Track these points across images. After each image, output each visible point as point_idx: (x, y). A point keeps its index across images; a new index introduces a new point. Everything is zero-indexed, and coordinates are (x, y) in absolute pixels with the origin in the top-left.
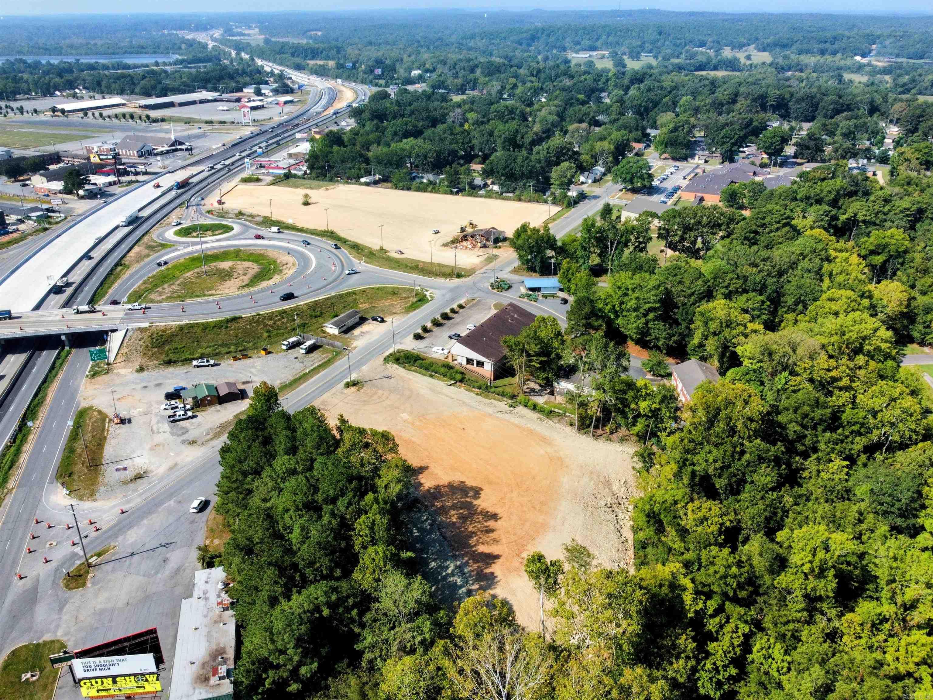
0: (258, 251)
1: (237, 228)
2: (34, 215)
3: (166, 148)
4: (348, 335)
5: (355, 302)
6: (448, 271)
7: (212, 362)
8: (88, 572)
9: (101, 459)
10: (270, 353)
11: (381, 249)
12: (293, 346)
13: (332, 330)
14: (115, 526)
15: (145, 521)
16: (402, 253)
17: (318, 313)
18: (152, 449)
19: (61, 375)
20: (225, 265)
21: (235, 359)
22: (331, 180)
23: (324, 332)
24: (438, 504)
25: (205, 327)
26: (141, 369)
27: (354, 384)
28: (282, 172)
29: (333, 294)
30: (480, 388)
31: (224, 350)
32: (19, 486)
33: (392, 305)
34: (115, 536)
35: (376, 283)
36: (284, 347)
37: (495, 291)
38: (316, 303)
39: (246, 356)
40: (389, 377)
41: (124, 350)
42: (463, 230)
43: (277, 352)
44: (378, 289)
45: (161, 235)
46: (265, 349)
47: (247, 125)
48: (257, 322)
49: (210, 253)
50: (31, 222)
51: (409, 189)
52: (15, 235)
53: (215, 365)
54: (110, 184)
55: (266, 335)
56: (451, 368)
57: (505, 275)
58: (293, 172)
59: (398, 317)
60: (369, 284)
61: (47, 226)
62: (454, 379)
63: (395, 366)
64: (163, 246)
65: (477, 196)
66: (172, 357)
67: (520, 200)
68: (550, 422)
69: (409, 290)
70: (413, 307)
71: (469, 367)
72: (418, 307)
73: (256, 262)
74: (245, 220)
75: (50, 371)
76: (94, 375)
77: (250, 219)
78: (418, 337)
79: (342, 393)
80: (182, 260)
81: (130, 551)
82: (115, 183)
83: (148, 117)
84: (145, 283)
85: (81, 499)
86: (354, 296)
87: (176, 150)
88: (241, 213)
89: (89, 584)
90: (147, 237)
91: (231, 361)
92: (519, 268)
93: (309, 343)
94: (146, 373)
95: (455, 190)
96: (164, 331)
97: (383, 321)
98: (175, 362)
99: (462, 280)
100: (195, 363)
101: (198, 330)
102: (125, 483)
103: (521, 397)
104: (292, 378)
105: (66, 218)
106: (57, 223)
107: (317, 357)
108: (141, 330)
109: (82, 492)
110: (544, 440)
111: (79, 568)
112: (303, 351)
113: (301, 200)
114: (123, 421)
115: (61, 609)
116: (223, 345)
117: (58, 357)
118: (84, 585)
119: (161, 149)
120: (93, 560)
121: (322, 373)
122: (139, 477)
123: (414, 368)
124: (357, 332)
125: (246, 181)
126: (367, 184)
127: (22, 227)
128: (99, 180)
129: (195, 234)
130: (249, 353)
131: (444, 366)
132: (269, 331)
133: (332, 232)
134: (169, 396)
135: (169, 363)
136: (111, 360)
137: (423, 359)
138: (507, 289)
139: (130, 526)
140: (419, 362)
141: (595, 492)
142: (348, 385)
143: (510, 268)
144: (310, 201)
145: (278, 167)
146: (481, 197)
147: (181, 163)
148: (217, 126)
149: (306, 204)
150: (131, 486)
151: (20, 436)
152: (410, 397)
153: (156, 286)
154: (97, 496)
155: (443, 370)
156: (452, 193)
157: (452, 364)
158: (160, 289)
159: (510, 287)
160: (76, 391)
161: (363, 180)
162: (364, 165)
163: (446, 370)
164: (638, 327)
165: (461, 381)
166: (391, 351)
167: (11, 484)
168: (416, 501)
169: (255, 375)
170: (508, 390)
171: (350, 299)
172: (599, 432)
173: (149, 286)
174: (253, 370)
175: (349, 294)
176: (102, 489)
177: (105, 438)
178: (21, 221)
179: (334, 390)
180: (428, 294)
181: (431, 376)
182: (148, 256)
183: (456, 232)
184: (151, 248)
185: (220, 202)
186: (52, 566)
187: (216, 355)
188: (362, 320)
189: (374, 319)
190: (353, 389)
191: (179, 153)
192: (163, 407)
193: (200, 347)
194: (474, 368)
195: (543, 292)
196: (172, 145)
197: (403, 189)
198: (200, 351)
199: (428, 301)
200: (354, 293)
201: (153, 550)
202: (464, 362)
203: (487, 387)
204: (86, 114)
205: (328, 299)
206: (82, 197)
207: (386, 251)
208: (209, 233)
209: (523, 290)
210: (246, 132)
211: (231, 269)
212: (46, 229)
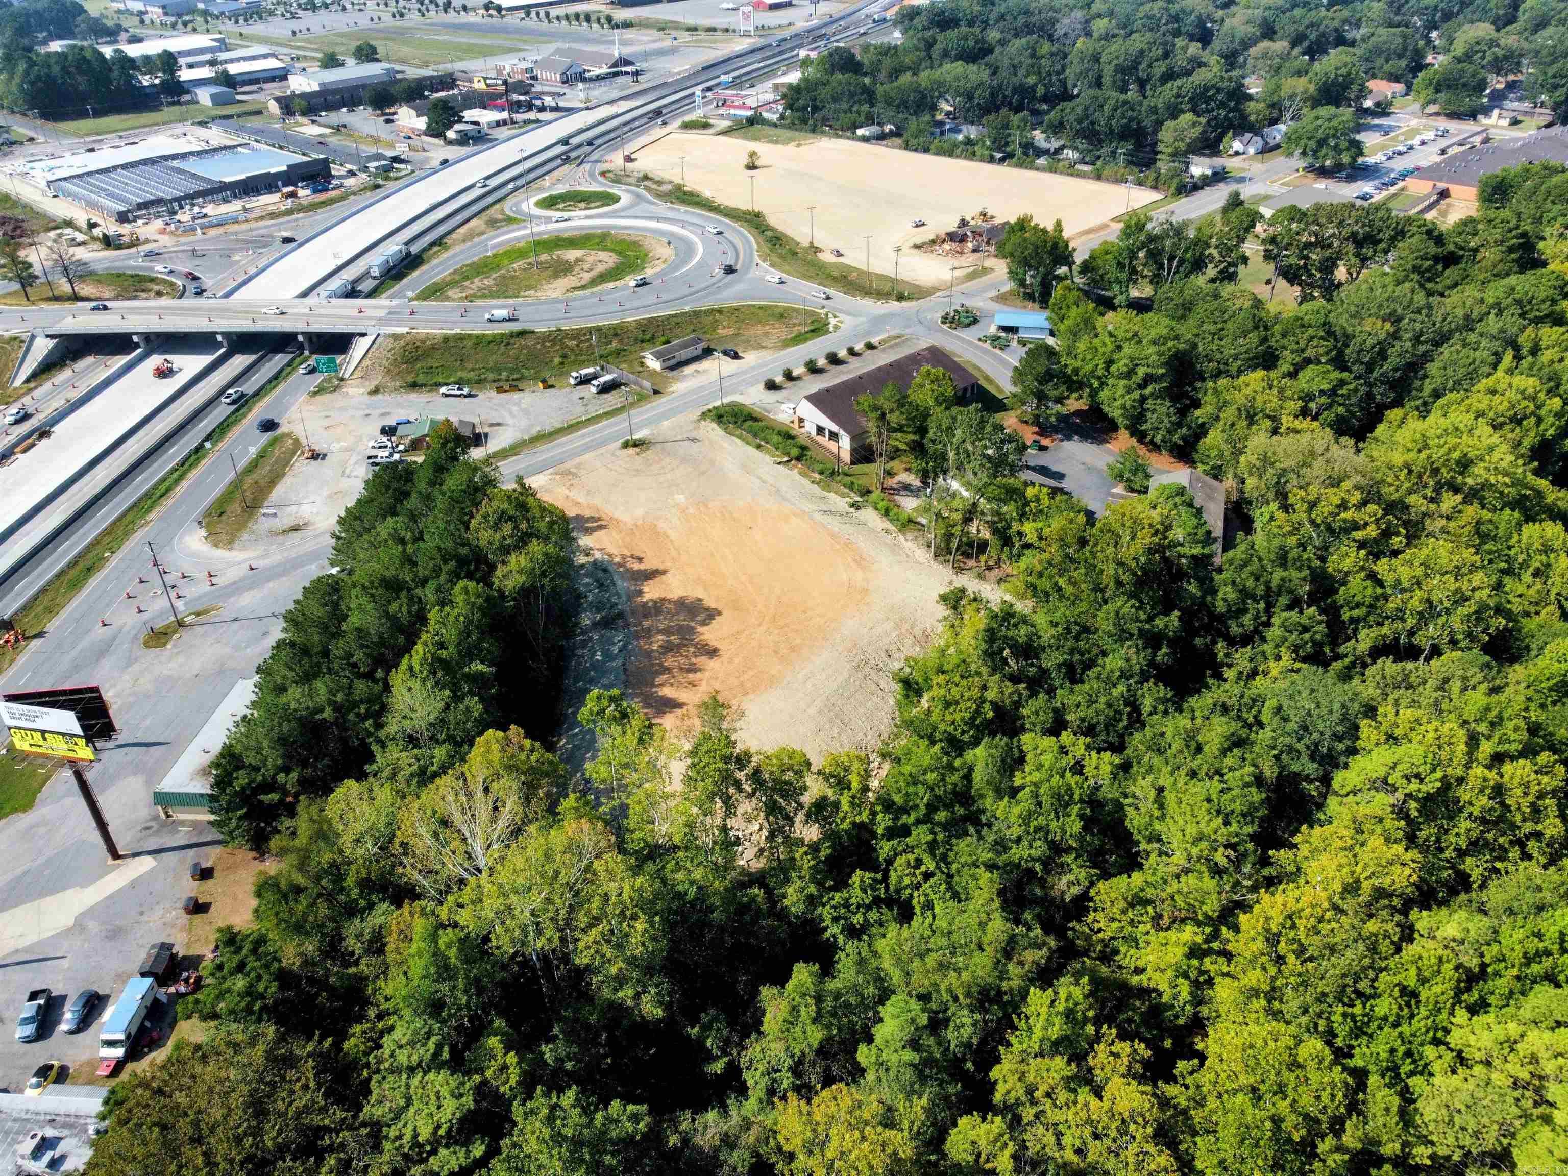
0: (635, 236)
1: (625, 200)
2: (373, 165)
3: (605, 70)
4: (675, 373)
5: (715, 325)
6: (887, 287)
7: (466, 391)
8: (175, 632)
9: (265, 499)
10: (552, 387)
11: (812, 245)
12: (584, 381)
13: (653, 364)
14: (234, 583)
15: (271, 585)
16: (839, 254)
17: (648, 337)
18: (330, 496)
19: (281, 387)
20: (572, 255)
21: (500, 390)
22: (813, 131)
23: (642, 364)
24: (646, 624)
25: (480, 341)
26: (376, 391)
27: (636, 444)
28: (750, 113)
29: (687, 309)
30: (821, 473)
31: (491, 376)
32: (161, 519)
33: (766, 334)
34: (229, 595)
35: (761, 299)
36: (572, 381)
37: (945, 327)
38: (650, 320)
39: (515, 388)
40: (694, 440)
41: (366, 363)
42: (963, 223)
43: (561, 388)
44: (761, 308)
45: (517, 204)
46: (544, 381)
47: (747, 35)
48: (554, 342)
49: (566, 235)
50: (364, 175)
51: (926, 150)
52: (334, 194)
53: (469, 395)
54: (498, 124)
55: (557, 360)
56: (789, 437)
57: (977, 303)
58: (765, 115)
59: (764, 353)
60: (753, 299)
61: (381, 182)
62: (788, 454)
63: (714, 425)
64: (510, 220)
65: (1032, 167)
66: (421, 379)
67: (1099, 177)
68: (901, 538)
69: (807, 313)
70: (799, 339)
71: (819, 439)
72: (806, 340)
73: (619, 253)
74: (647, 188)
75: (270, 381)
76: (315, 393)
77: (655, 186)
78: (771, 386)
79: (613, 455)
80: (522, 244)
81: (234, 616)
82: (505, 123)
83: (609, 19)
84: (455, 272)
85: (216, 546)
86: (717, 316)
87: (616, 74)
88: (646, 178)
89: (169, 646)
90: (497, 206)
91: (493, 393)
92: (1011, 293)
93: (607, 378)
94: (380, 396)
95: (998, 155)
96: (423, 342)
97: (736, 356)
98: (421, 386)
99: (904, 304)
100: (443, 390)
101: (469, 343)
102: (274, 533)
103: (876, 495)
104: (558, 425)
105: (413, 172)
106: (397, 179)
107: (613, 399)
108: (396, 337)
109: (224, 537)
110: (860, 561)
111: (168, 626)
112: (594, 390)
113: (745, 160)
114: (315, 456)
115: (127, 666)
116: (491, 370)
117: (289, 364)
118: (164, 644)
119: (598, 71)
120: (188, 620)
121: (605, 422)
122: (296, 529)
123: (738, 432)
124: (689, 370)
125: (687, 126)
126: (865, 139)
127: (350, 182)
128: (486, 117)
129: (561, 206)
130: (521, 386)
131: (779, 433)
132: (564, 356)
133: (758, 215)
134: (385, 431)
135: (414, 386)
136: (346, 376)
137: (756, 420)
138: (969, 325)
139: (250, 587)
140: (750, 423)
141: (893, 647)
142: (626, 445)
143: (994, 293)
144: (758, 163)
145: (743, 106)
146: (1037, 169)
147: (615, 94)
148: (703, 35)
149: (752, 167)
150: (281, 538)
151: (193, 458)
152: (704, 473)
153: (466, 278)
154: (236, 546)
155: (776, 439)
156: (992, 160)
157: (795, 429)
158: (466, 283)
159: (975, 321)
160: (287, 409)
161: (860, 132)
162: (866, 107)
163: (780, 439)
164: (1123, 407)
165: (798, 459)
166: (718, 403)
167: (152, 516)
168: (621, 615)
169: (513, 417)
170: (863, 481)
171: (707, 320)
172: (971, 563)
173: (457, 277)
174: (515, 409)
175: (711, 312)
176: (246, 537)
177: (284, 474)
178: (352, 173)
179: (602, 450)
180: (833, 321)
181: (759, 447)
182: (482, 233)
183: (952, 225)
184: (493, 223)
185: (629, 159)
186: (145, 616)
187: (479, 382)
188: (708, 352)
189: (725, 353)
190: (631, 451)
191: (620, 80)
192: (372, 443)
193: (463, 368)
194: (824, 440)
195: (1023, 335)
196: (615, 65)
197: (916, 150)
198: (460, 374)
199: (827, 332)
200: (720, 311)
201: (260, 618)
202: (814, 432)
203: (833, 474)
204: (528, 14)
205: (675, 316)
206: (450, 143)
207: (817, 250)
208: (582, 205)
209: (993, 330)
210: (743, 45)
211: (577, 260)
212: (377, 187)
